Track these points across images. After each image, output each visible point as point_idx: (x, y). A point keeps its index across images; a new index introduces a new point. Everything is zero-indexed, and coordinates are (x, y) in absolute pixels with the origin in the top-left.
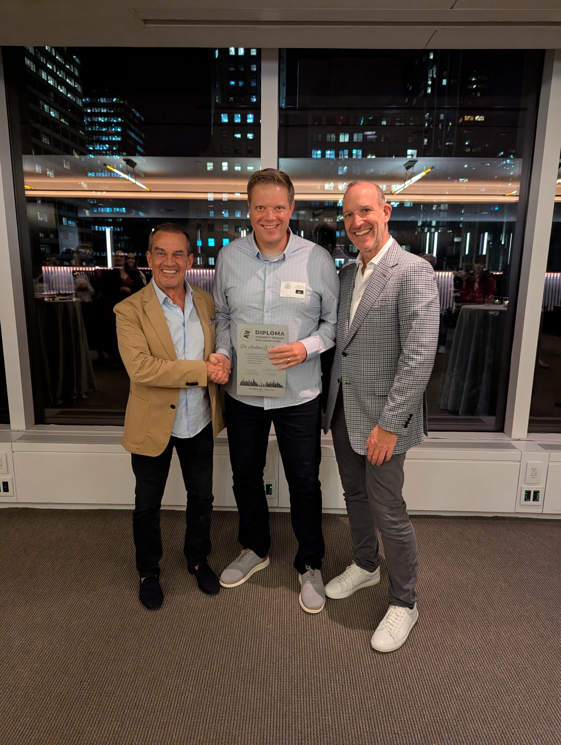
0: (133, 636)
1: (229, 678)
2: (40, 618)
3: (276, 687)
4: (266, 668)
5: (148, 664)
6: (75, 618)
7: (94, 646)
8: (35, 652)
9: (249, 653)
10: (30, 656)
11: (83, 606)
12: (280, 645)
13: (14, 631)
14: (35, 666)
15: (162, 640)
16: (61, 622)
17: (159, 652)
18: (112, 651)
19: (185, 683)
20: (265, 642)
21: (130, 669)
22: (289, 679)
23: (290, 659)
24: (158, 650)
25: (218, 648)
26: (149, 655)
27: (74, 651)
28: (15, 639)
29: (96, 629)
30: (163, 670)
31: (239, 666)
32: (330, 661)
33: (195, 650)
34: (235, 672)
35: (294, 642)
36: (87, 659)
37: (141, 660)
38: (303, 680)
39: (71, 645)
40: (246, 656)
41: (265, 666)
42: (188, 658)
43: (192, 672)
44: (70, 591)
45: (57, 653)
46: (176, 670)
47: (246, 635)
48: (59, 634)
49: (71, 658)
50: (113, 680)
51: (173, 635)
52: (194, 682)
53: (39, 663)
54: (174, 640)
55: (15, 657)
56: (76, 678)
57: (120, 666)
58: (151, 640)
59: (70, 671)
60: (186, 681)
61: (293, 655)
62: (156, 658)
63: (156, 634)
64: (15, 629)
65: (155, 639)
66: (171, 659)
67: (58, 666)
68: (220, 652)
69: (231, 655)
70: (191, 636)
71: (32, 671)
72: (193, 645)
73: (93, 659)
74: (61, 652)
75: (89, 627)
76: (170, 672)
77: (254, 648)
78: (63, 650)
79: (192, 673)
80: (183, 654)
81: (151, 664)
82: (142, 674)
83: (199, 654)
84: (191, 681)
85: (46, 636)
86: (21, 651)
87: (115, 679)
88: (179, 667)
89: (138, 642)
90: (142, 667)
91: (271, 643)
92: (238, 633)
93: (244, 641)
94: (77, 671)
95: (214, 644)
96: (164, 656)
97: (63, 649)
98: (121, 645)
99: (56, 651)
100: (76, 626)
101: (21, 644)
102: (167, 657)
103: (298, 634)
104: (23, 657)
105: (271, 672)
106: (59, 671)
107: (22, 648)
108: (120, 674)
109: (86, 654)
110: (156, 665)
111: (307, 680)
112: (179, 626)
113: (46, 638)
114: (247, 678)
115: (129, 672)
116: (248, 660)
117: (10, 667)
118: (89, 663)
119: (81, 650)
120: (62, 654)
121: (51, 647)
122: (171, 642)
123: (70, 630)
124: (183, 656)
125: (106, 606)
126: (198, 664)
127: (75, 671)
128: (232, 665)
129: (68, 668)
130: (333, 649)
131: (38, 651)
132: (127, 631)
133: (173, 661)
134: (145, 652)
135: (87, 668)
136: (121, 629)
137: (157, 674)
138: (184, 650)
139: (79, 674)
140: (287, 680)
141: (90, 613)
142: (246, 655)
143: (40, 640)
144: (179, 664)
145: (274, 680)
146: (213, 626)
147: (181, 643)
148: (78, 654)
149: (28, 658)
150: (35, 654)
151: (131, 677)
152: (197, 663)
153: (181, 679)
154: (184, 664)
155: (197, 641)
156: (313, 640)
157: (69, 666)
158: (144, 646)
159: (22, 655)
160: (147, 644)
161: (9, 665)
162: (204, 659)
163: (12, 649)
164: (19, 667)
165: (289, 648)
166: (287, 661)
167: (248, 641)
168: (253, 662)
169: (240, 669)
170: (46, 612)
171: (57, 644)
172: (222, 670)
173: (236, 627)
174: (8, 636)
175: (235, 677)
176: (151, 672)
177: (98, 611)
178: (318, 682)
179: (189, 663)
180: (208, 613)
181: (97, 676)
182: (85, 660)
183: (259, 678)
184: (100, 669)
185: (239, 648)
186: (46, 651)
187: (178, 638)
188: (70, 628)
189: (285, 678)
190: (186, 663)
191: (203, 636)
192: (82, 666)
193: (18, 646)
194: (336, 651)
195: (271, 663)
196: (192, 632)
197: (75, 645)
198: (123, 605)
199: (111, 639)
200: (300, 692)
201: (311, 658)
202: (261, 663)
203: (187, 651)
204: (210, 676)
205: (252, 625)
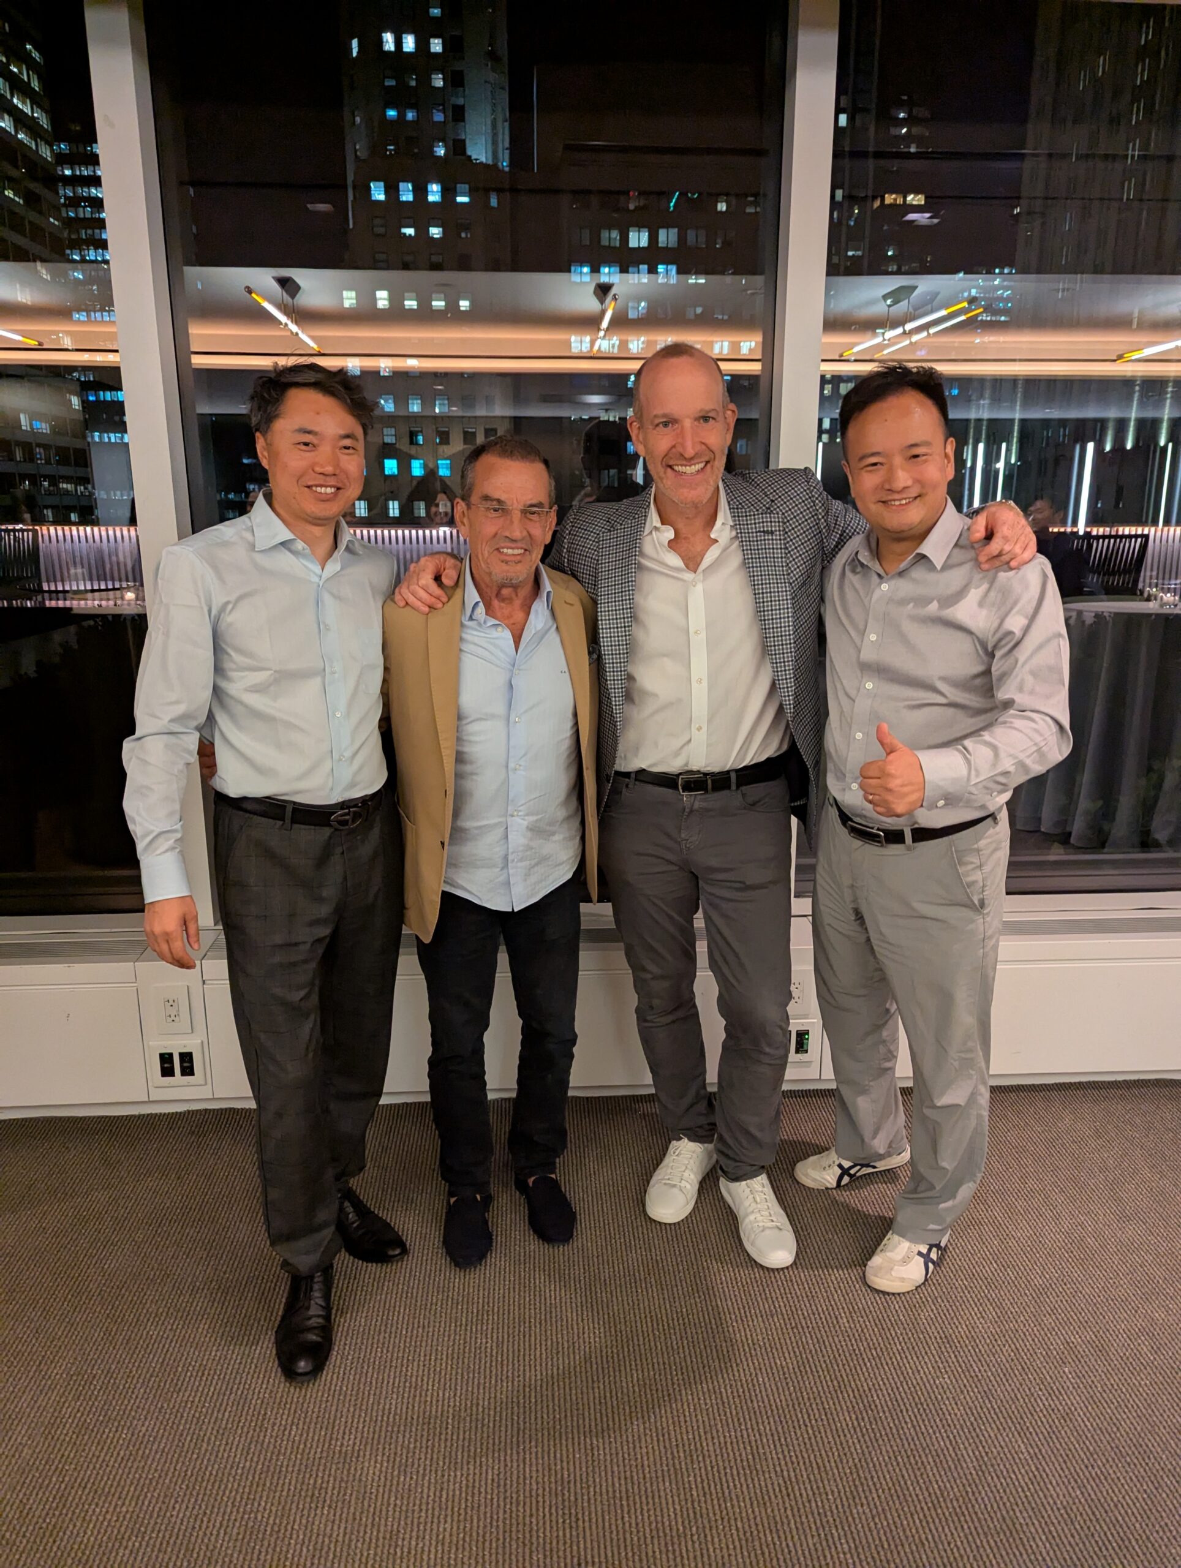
0: (642, 1430)
1: (924, 1524)
2: (395, 1396)
3: (1043, 1538)
4: (994, 1489)
5: (715, 1502)
6: (481, 1391)
7: (562, 1461)
8: (426, 1491)
9: (934, 1453)
10: (418, 1502)
11: (483, 1355)
12: (993, 1426)
13: (346, 1437)
14: (445, 1530)
15: (715, 1434)
16: (452, 1404)
17: (725, 1468)
18: (613, 1472)
19: (830, 1548)
20: (956, 1422)
21: (680, 1520)
22: (1062, 1515)
23: (1035, 1461)
24: (721, 1464)
25: (858, 1447)
26: (704, 1477)
27: (521, 1480)
28: (361, 1459)
29: (545, 1416)
30: (757, 1513)
31: (931, 1490)
32: (1128, 1459)
33: (806, 1456)
34: (929, 1509)
35: (1022, 1418)
36: (564, 1501)
37: (695, 1493)
38: (1093, 1513)
39: (506, 1465)
40: (932, 1463)
41: (989, 1485)
42: (799, 1477)
43: (829, 1513)
44: (432, 1318)
45: (482, 1490)
46: (789, 1512)
47: (902, 1407)
48: (461, 1437)
49: (521, 1498)
50: (654, 1552)
51: (736, 1420)
52: (847, 1542)
53: (449, 1519)
54: (744, 1432)
55: (384, 1508)
56: (561, 1553)
57: (652, 1512)
58: (691, 1436)
59: (538, 1537)
60: (827, 1541)
61: (1037, 1451)
62: (725, 1485)
63: (694, 1419)
64: (347, 1431)
65: (696, 1433)
66: (763, 1484)
67: (501, 1524)
68: (867, 1456)
69: (898, 1464)
70: (777, 1418)
71: (443, 1544)
72: (795, 1442)
73: (576, 1499)
74: (489, 1486)
75: (525, 1412)
76: (778, 1518)
77: (940, 1439)
78: (493, 1480)
79: (831, 1520)
80: (784, 1468)
81: (721, 1501)
82: (714, 1531)
83: (821, 1464)
84: (840, 1539)
85: (433, 1446)
86: (390, 1491)
87: (657, 1550)
88: (793, 1503)
89: (662, 1444)
90: (704, 1511)
91: (972, 1424)
92: (883, 1402)
93: (906, 1422)
94: (555, 1534)
95: (842, 1437)
96: (743, 1479)
97: (490, 1477)
98: (626, 1456)
99: (477, 1485)
100: (492, 1413)
101: (381, 1472)
102: (749, 1480)
103: (1019, 1396)
104: (404, 1508)
105: (1012, 1500)
106: (511, 1539)
107: (388, 1483)
108: (661, 1534)
109: (553, 1486)
110: (735, 1502)
111: (1104, 1515)
112: (735, 1394)
113: (436, 1450)
114: (966, 1522)
115: (681, 1528)
116: (943, 1473)
117: (384, 1538)
118: (573, 1511)
119: (534, 1474)
120: (496, 1491)
121: (459, 1473)
122: (740, 1438)
123: (483, 1425)
124: (785, 1473)
125: (538, 1353)
126: (833, 1492)
127: (548, 1534)
128: (911, 1488)
129: (527, 1529)
130: (1118, 1429)
131: (432, 1489)
132: (622, 1418)
133: (771, 1491)
134: (690, 1470)
135: (574, 1525)
136: (604, 1412)
137: (750, 1527)
138: (780, 1456)
139: (561, 1542)
140: (1060, 1518)
141: (510, 1374)
142: (931, 1460)
143: (423, 1457)
144: (788, 1495)
145: (1028, 1520)
146: (815, 1389)
147: (765, 1440)
148: (534, 1487)
149: (416, 1508)
150: (428, 1496)
151: (693, 1542)
152: (828, 1488)
153: (813, 1536)
154: (801, 1495)
155: (798, 1431)
156: (1061, 1408)
157: (528, 1522)
158: (682, 1455)
159: (398, 1502)
160: (687, 1448)
161: (379, 1531)
162: (841, 1479)
163: (366, 1486)
164: (407, 1536)
165: (1019, 1433)
166: (1034, 1469)
167: (915, 1423)
168: (955, 1475)
169: (937, 1497)
170: (403, 1380)
171: (468, 1463)
172: (897, 1502)
173: (870, 1390)
174: (340, 1451)
175: (937, 1521)
176: (733, 1522)
177: (527, 1368)
178: (1133, 1519)
179: (810, 1493)
180: (787, 1355)
181: (608, 1543)
182: (560, 1503)
183: (992, 1519)
184: (607, 1524)
185: (905, 1441)
186: (451, 1487)
187: (749, 1426)
188: (480, 1417)
189: (1050, 1512)
190: (803, 1492)
191: (806, 1417)
192: (561, 1521)
193: (376, 1478)
194: (1127, 1433)
195: (998, 1477)
196: (774, 1407)
197: (515, 1465)
198: (576, 1345)
199: (595, 1442)
200: (1107, 1549)
201: (1083, 1455)
202: (975, 1476)
203: (788, 1458)
204: (877, 1520)
205: (902, 1379)
